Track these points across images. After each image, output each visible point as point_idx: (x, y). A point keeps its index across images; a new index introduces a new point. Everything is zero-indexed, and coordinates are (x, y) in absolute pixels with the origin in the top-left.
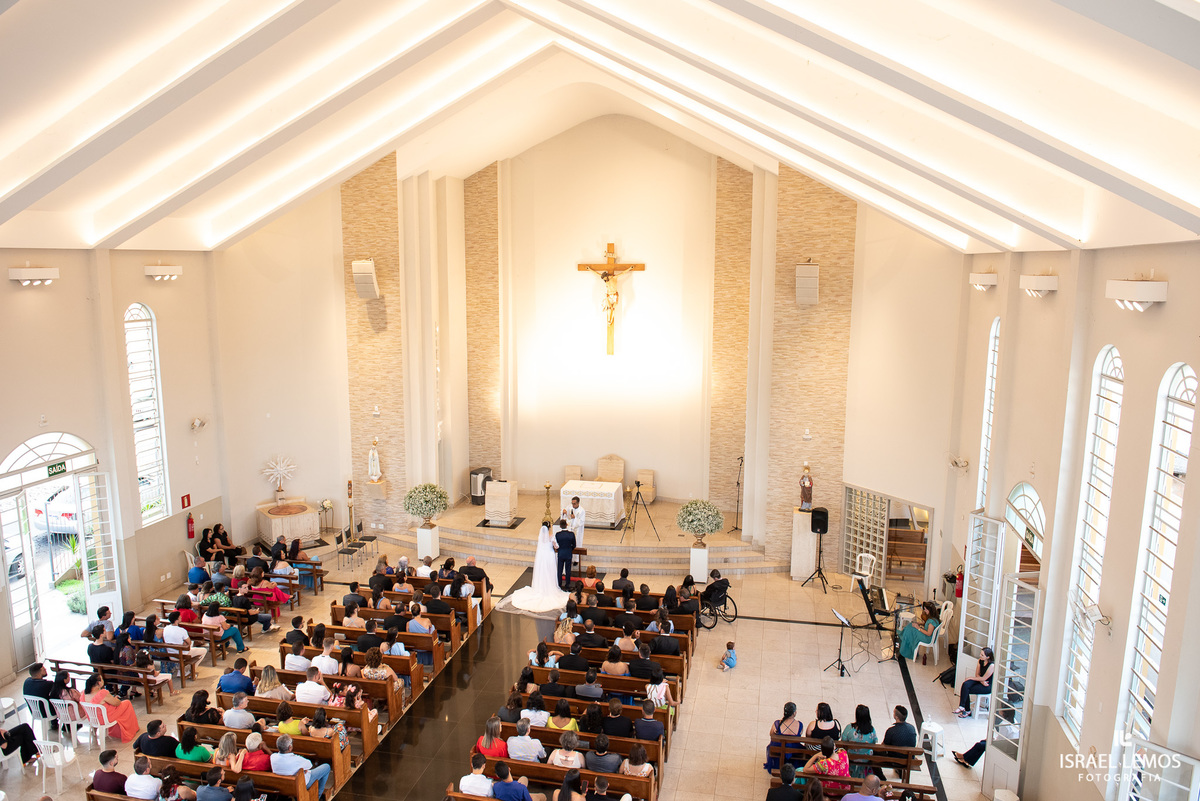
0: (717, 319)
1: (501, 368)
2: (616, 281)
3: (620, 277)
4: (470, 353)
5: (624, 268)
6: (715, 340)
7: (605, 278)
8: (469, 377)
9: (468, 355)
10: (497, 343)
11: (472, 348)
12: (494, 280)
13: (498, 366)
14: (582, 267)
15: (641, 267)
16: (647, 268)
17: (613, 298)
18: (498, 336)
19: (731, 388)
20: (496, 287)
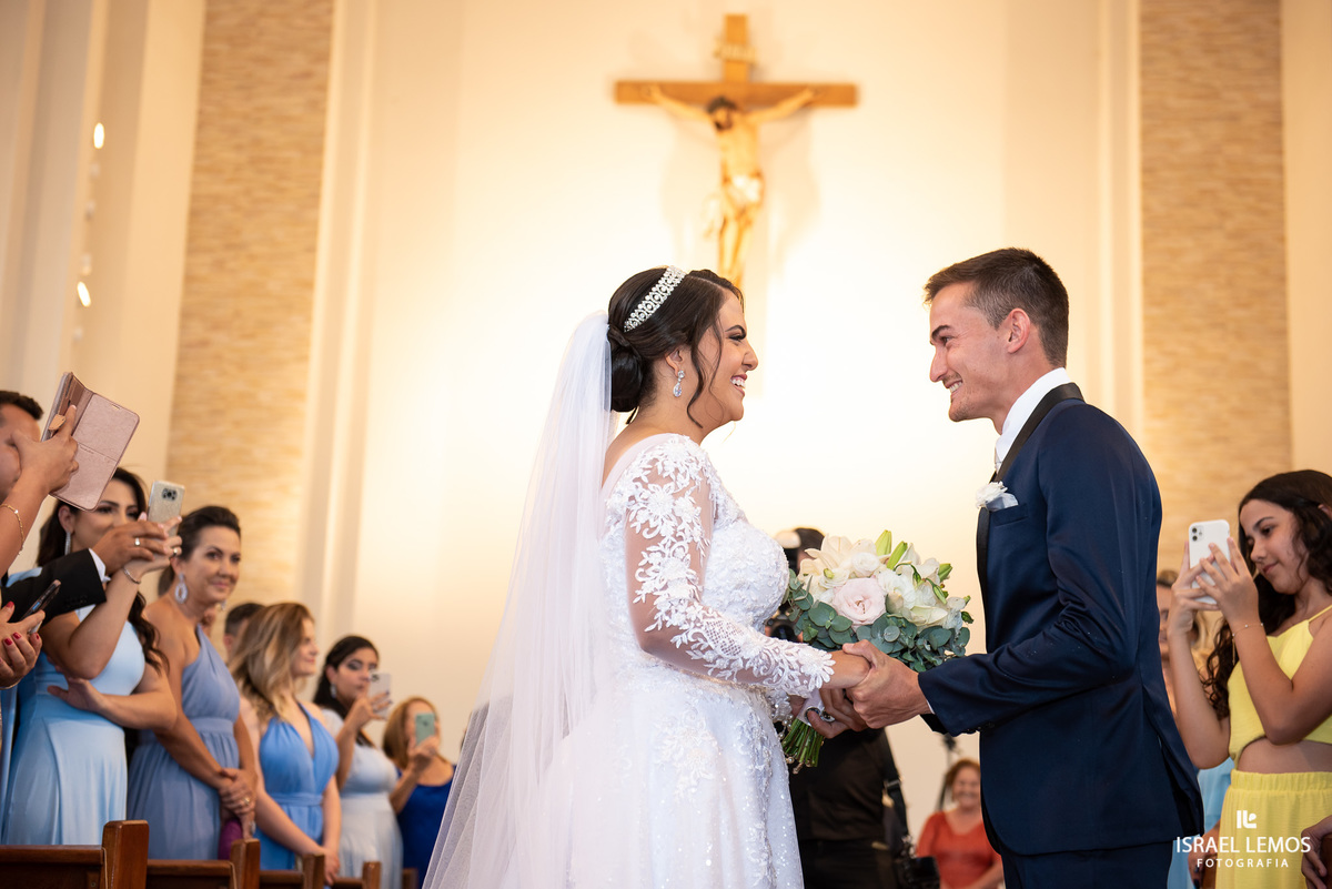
0: (1150, 220)
1: (310, 407)
2: (752, 130)
3: (767, 124)
4: (189, 350)
5: (775, 96)
6: (1151, 300)
7: (721, 115)
8: (173, 443)
9: (182, 359)
10: (305, 309)
11: (198, 330)
12: (312, 82)
13: (299, 396)
14: (631, 92)
15: (843, 96)
16: (868, 96)
17: (746, 188)
18: (309, 285)
19: (1218, 478)
20: (317, 106)
